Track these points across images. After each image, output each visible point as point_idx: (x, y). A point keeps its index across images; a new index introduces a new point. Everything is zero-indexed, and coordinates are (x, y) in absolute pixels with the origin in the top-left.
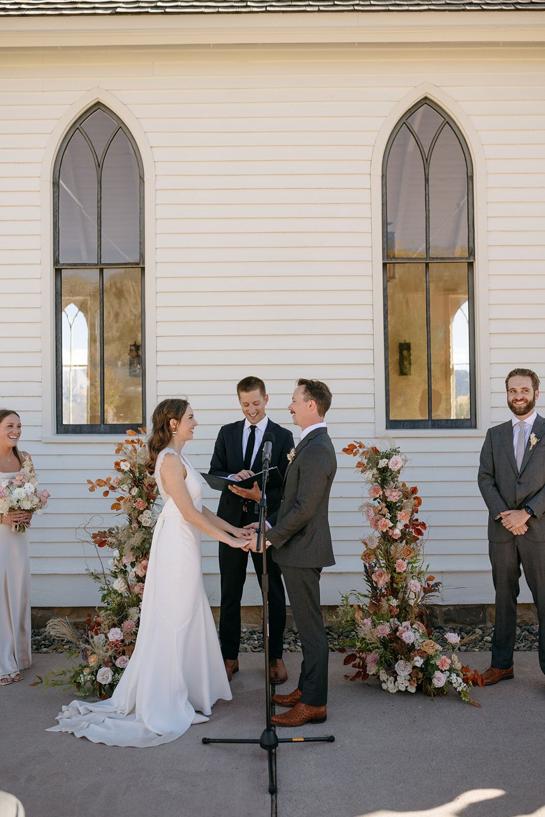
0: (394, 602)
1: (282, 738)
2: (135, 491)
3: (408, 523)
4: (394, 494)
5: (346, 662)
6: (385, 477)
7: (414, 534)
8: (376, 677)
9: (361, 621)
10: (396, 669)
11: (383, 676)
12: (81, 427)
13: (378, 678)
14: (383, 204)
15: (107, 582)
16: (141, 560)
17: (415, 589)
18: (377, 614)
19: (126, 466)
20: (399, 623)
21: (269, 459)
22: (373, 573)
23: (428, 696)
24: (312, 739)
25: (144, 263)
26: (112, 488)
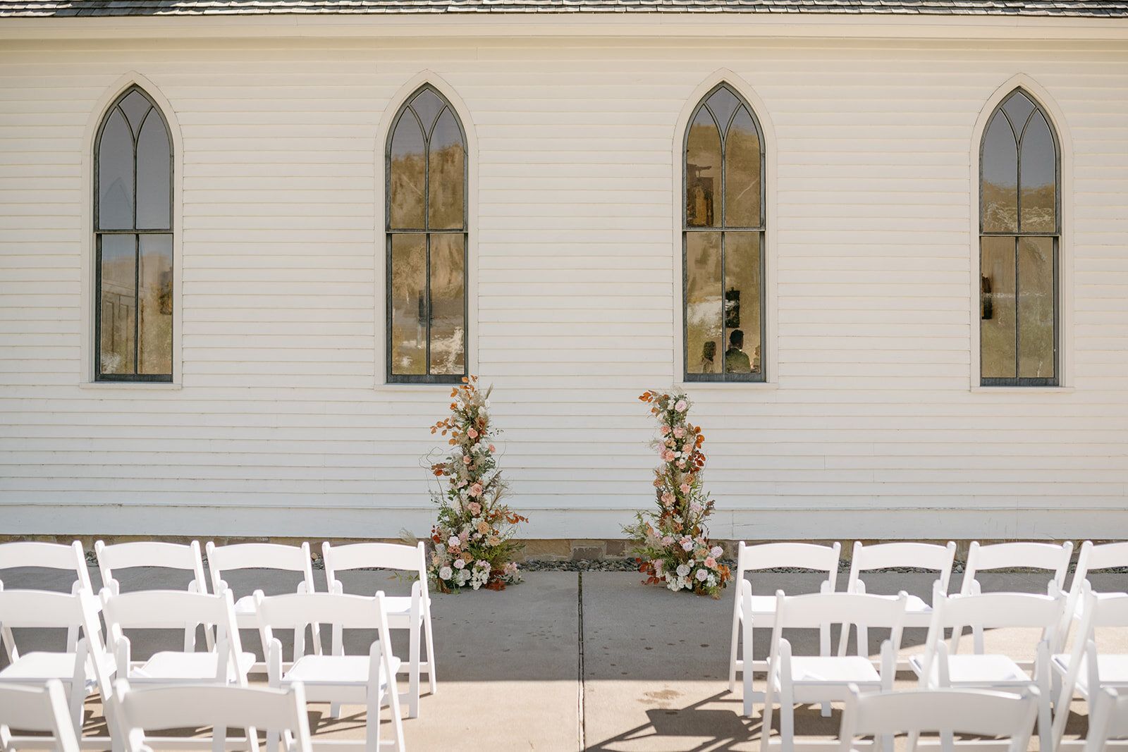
0: (679, 520)
3: (691, 455)
4: (680, 432)
6: (673, 418)
7: (697, 465)
8: (663, 580)
10: (677, 572)
11: (667, 575)
12: (409, 377)
14: (683, 178)
15: (444, 502)
16: (472, 484)
17: (695, 509)
19: (461, 406)
22: (663, 495)
25: (467, 230)
26: (449, 427)
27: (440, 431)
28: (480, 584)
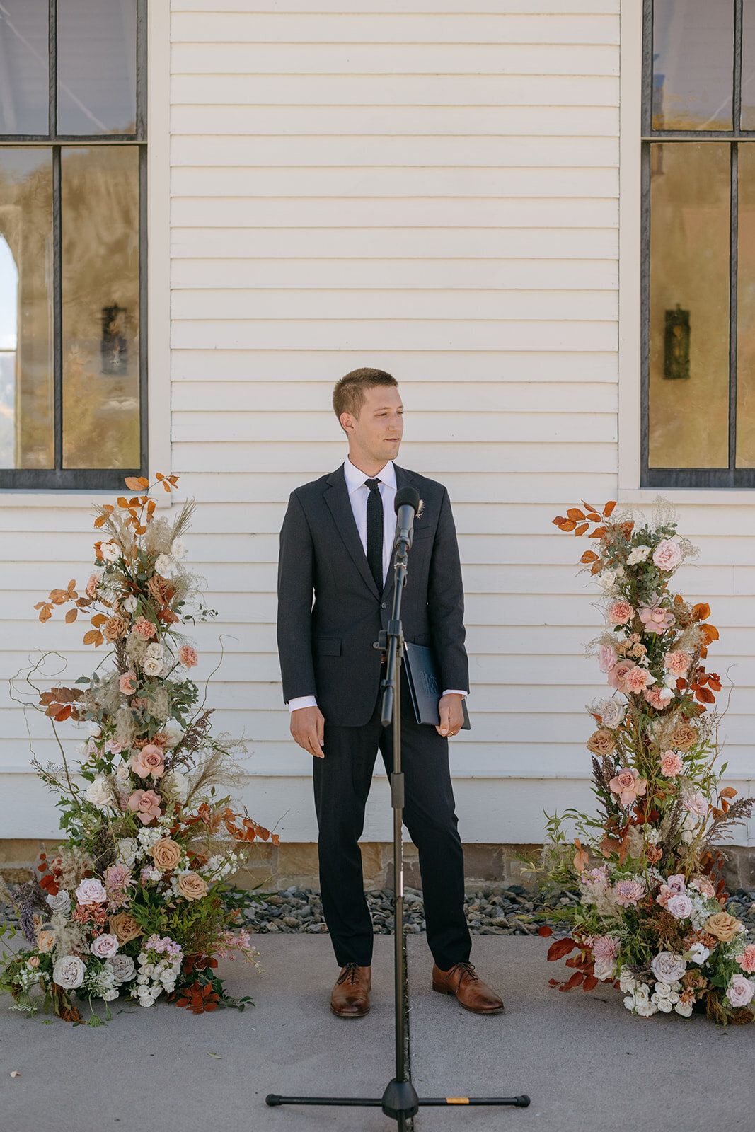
0: (654, 836)
1: (426, 1097)
2: (132, 604)
3: (684, 676)
4: (658, 618)
5: (553, 954)
6: (641, 583)
7: (696, 699)
8: (611, 985)
9: (587, 871)
10: (653, 970)
11: (627, 982)
12: (14, 475)
13: (617, 986)
14: (645, 17)
15: (72, 787)
16: (142, 743)
17: (696, 809)
18: (618, 858)
19: (112, 554)
20: (661, 878)
21: (408, 540)
22: (612, 777)
23: (716, 1023)
24: (486, 1100)
25: (145, 135)
26: (83, 603)
27: (59, 612)
28: (156, 991)
